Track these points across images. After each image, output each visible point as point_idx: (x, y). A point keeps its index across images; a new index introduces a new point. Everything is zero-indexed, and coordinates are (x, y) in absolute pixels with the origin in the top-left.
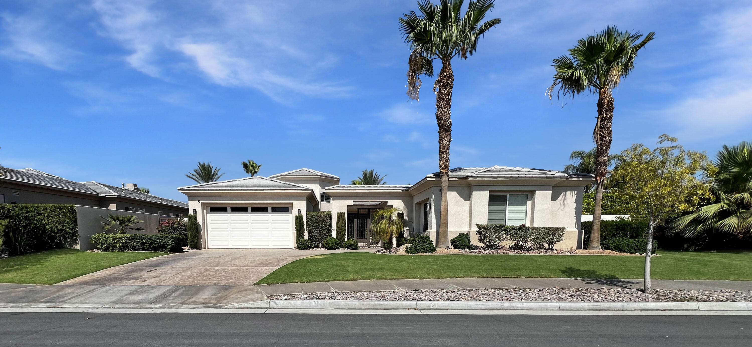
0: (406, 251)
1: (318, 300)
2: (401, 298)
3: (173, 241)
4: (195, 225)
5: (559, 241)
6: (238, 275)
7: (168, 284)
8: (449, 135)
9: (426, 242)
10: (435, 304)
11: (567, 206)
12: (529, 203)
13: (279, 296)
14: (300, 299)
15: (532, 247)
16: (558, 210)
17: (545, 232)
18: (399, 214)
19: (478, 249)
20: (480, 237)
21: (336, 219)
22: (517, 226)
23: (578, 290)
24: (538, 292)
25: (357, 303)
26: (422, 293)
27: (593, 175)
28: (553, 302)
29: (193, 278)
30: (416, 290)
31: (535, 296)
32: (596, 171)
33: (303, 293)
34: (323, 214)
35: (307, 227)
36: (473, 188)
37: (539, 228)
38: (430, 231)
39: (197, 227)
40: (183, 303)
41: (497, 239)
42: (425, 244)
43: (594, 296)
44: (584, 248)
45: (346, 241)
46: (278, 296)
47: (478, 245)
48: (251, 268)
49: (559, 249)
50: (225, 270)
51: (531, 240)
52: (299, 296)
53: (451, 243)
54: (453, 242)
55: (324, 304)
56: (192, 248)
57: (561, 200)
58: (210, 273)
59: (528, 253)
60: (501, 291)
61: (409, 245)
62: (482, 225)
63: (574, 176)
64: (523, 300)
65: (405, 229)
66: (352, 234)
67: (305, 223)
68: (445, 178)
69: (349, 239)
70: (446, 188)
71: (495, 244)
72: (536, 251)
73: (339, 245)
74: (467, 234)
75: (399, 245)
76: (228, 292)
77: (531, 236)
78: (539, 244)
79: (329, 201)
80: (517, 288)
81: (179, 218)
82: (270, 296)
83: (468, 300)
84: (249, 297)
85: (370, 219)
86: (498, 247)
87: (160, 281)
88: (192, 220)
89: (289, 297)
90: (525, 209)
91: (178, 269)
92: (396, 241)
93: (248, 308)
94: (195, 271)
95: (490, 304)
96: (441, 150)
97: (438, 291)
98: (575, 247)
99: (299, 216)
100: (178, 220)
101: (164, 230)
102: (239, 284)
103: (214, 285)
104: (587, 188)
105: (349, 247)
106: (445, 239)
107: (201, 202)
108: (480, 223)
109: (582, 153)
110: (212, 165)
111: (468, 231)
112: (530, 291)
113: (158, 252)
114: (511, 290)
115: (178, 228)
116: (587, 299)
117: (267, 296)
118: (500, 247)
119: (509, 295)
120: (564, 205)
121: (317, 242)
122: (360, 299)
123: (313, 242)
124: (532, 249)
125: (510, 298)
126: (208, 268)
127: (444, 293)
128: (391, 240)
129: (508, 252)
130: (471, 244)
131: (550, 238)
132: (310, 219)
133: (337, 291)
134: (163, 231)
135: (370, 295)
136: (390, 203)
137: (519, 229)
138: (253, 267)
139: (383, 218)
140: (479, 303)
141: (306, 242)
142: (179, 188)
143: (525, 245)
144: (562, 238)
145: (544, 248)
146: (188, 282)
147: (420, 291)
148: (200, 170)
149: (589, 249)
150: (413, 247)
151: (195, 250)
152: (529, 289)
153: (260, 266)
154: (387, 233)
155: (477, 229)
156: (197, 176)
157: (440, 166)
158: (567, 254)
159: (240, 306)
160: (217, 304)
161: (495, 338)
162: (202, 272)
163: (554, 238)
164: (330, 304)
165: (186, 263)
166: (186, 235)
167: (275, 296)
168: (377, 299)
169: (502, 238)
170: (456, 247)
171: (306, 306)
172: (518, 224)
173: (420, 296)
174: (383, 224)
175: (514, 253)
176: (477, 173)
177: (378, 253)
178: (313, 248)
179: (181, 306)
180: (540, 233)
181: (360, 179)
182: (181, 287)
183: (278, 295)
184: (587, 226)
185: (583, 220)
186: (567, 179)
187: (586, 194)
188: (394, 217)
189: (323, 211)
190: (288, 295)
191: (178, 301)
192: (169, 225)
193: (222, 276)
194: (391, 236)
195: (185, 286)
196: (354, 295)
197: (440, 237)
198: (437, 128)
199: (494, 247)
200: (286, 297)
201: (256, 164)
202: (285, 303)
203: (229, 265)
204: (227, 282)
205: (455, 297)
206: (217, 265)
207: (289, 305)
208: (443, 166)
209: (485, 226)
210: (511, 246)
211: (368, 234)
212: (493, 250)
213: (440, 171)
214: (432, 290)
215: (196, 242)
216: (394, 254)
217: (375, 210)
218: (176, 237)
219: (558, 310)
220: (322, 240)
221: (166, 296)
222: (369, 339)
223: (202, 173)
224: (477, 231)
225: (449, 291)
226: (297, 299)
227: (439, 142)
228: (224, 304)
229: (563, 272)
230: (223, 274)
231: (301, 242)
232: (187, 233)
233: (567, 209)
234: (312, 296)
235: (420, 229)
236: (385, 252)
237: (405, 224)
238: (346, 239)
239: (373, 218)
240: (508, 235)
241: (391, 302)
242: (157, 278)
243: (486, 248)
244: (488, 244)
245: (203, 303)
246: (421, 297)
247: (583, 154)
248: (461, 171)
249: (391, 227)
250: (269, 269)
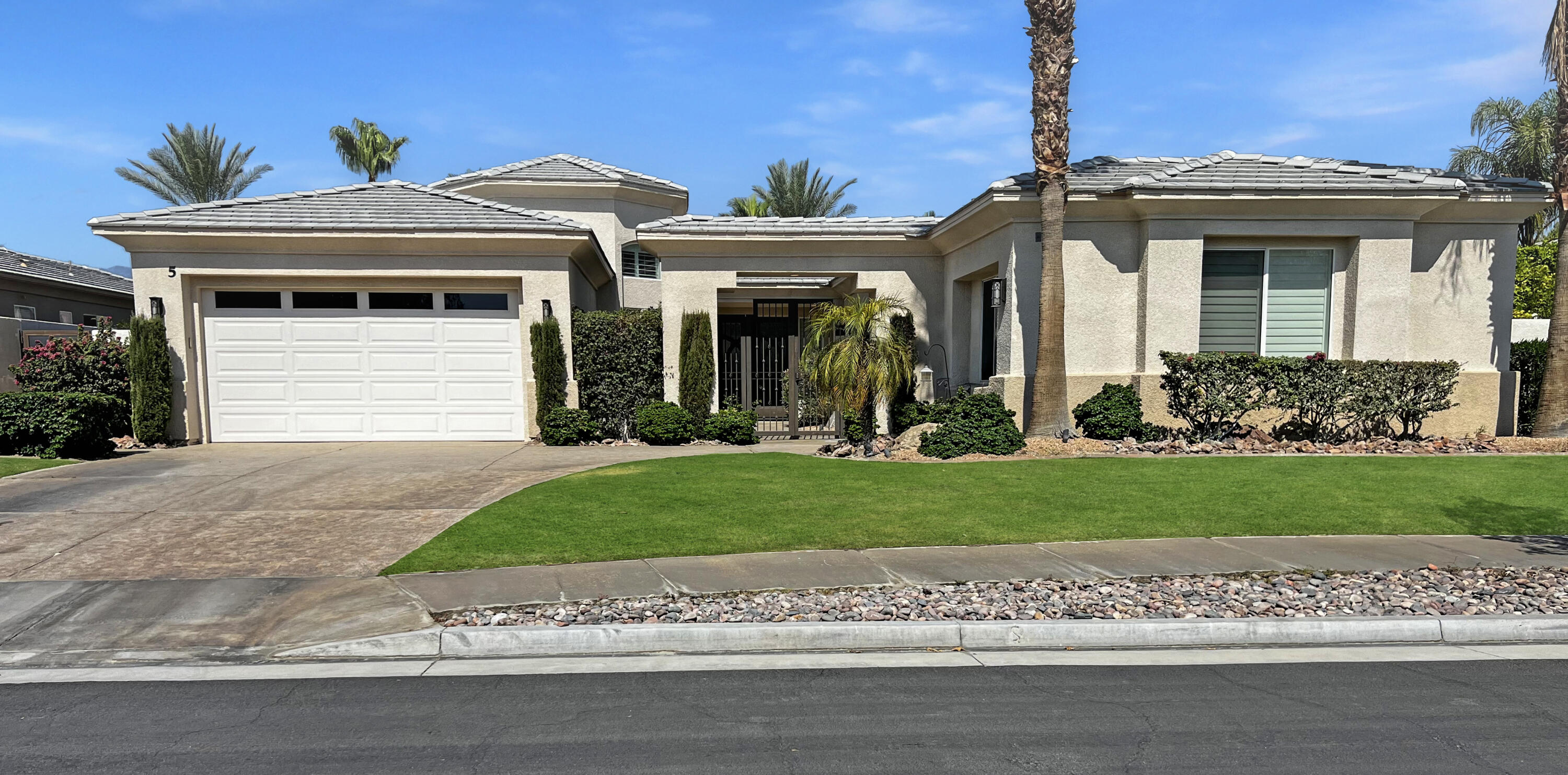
0: (923, 449)
1: (617, 625)
2: (906, 611)
3: (72, 417)
4: (158, 356)
5: (1441, 408)
6: (325, 538)
7: (55, 576)
8: (1066, 42)
9: (991, 417)
10: (1022, 632)
11: (1465, 290)
12: (1339, 279)
13: (474, 615)
14: (551, 624)
15: (1350, 430)
16: (1436, 301)
17: (1393, 380)
18: (896, 320)
19: (1169, 441)
20: (1176, 395)
21: (679, 338)
22: (1299, 360)
23: (1502, 576)
24: (1372, 585)
25: (752, 632)
26: (979, 592)
27: (1549, 185)
28: (1420, 617)
29: (152, 551)
30: (958, 584)
31: (1360, 599)
32: (1556, 170)
33: (563, 599)
34: (631, 318)
35: (574, 366)
36: (1150, 227)
37: (1372, 364)
38: (1006, 376)
39: (166, 363)
40: (114, 646)
41: (1232, 405)
42: (987, 422)
43: (1556, 595)
44: (1523, 432)
45: (714, 415)
46: (472, 611)
47: (1167, 425)
48: (372, 512)
49: (1438, 436)
50: (274, 520)
51: (1345, 407)
52: (550, 612)
53: (1076, 417)
54: (1082, 415)
55: (639, 639)
56: (150, 442)
57: (1443, 270)
58: (220, 532)
59: (1334, 451)
60: (1246, 584)
61: (931, 427)
62: (1180, 355)
63: (1486, 189)
64: (1320, 612)
65: (920, 371)
66: (734, 392)
67: (568, 350)
68: (1052, 195)
69: (726, 406)
70: (1059, 227)
71: (1225, 419)
72: (1363, 443)
73: (690, 427)
74: (1130, 387)
75: (897, 428)
76: (287, 602)
77: (1344, 392)
78: (1372, 420)
79: (652, 274)
80: (1301, 572)
81: (95, 333)
82: (442, 614)
83: (1135, 616)
84: (366, 617)
85: (797, 339)
86: (1237, 431)
87: (26, 565)
88: (146, 337)
89: (513, 616)
90: (1323, 300)
91: (94, 519)
92: (886, 415)
93: (360, 659)
94: (162, 526)
95: (1213, 629)
96: (1040, 94)
97: (1034, 585)
98: (1491, 430)
99: (547, 326)
100: (95, 338)
101: (40, 374)
102: (326, 572)
103: (233, 575)
104: (1528, 228)
105: (726, 435)
106: (1057, 406)
107: (179, 271)
108: (1173, 349)
109: (1512, 110)
110: (220, 133)
111: (1134, 378)
112: (1344, 582)
113: (17, 456)
114: (1282, 577)
115: (95, 368)
116: (1531, 605)
117: (431, 614)
118: (1243, 432)
119: (1273, 597)
120: (1454, 285)
121: (614, 416)
122: (767, 616)
123: (598, 417)
124: (1348, 435)
125: (1278, 606)
126: (212, 515)
127: (1054, 591)
128: (869, 411)
129: (1269, 446)
130: (1144, 420)
131: (1409, 398)
132: (587, 336)
133: (685, 590)
134: (36, 380)
135: (801, 603)
136: (865, 280)
137: (1306, 370)
138: (377, 507)
139: (843, 333)
140: (1172, 624)
141: (574, 420)
142: (95, 221)
143: (1324, 423)
144: (1449, 397)
145: (1390, 432)
146: (136, 568)
147: (971, 585)
148: (173, 156)
149: (1537, 436)
150: (944, 435)
151: (159, 450)
152: (1342, 573)
153: (406, 503)
154: (854, 388)
155: (1166, 370)
156: (165, 175)
157: (1037, 152)
158: (1465, 453)
159: (333, 652)
160: (244, 647)
161: (1227, 746)
162: (188, 528)
163: (1424, 398)
164: (660, 637)
165: (127, 500)
166: (124, 394)
167: (460, 613)
168: (825, 616)
169: (1248, 401)
170: (1092, 432)
171: (573, 648)
172: (1300, 351)
173: (972, 602)
174: (842, 354)
175: (1287, 452)
176: (1162, 176)
177: (825, 456)
178: (599, 440)
179: (108, 658)
180: (1375, 382)
181: (762, 195)
182: (106, 586)
183: (471, 607)
184: (1531, 357)
185: (1515, 338)
186: (1464, 196)
187: (1528, 248)
188: (882, 332)
189: (629, 310)
190: (510, 608)
191: (96, 638)
192: (57, 357)
193: (264, 543)
194: (870, 397)
195: (122, 583)
196: (743, 605)
197: (1037, 398)
198: (1026, 21)
199: (1223, 430)
200: (500, 616)
201: (385, 137)
202: (500, 637)
203: (289, 504)
204: (283, 564)
205: (1090, 606)
206: (244, 505)
207: (512, 646)
208: (1048, 151)
209: (1190, 360)
210: (1278, 426)
211: (792, 391)
212: (1218, 442)
213: (1038, 170)
214: (1012, 580)
215: (165, 421)
216: (880, 457)
217: (814, 305)
218: (85, 400)
219: (1436, 643)
220: (632, 413)
221: (48, 620)
222: (795, 759)
223: (182, 164)
224: (1163, 377)
225: (1071, 586)
226: (541, 623)
227: (1032, 68)
228: (270, 644)
229: (1450, 513)
230: (269, 536)
231: (554, 420)
232: (128, 387)
233: (1464, 299)
234: (595, 611)
235: (968, 370)
236: (848, 454)
237: (919, 354)
238: (715, 409)
239: (806, 336)
240: (1267, 389)
241: (872, 627)
242: (14, 556)
243: (1194, 434)
244: (1201, 419)
245: (191, 644)
246: (975, 605)
247: (1515, 112)
248: (1110, 168)
249: (870, 367)
250: (439, 516)
